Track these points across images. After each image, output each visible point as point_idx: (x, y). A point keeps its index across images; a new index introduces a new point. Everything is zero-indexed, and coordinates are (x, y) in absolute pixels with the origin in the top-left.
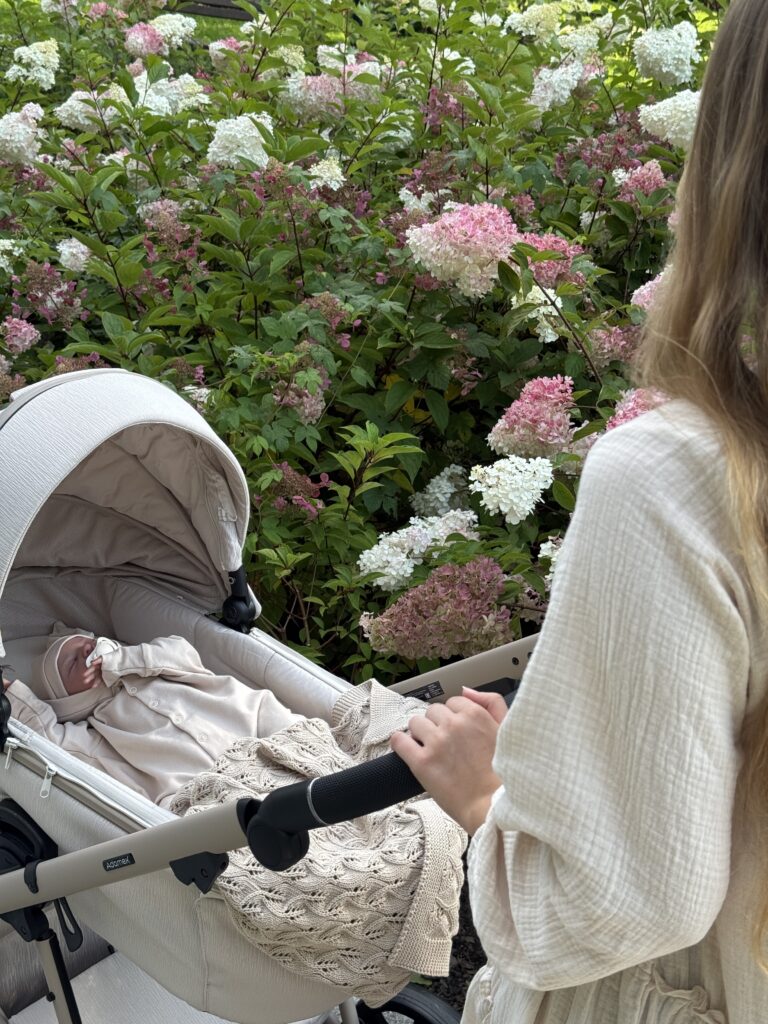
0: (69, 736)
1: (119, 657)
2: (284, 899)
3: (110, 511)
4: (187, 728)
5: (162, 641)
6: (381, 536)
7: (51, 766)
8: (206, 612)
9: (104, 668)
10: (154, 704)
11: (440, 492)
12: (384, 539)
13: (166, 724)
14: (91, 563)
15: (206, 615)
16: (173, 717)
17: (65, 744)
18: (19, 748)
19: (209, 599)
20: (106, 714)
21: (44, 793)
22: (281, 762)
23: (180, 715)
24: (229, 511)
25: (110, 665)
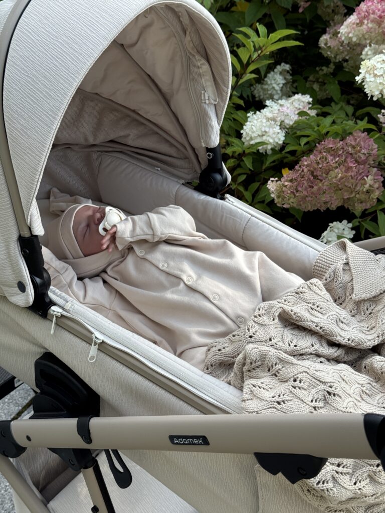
0: (89, 293)
1: (129, 225)
2: (351, 471)
3: (96, 96)
4: (200, 288)
5: (163, 210)
6: (249, 115)
7: (97, 334)
8: (183, 181)
9: (118, 235)
10: (163, 266)
11: (275, 83)
12: (252, 117)
13: (179, 284)
14: (82, 141)
15: (183, 184)
16: (185, 278)
17: (88, 299)
18: (62, 316)
19: (183, 170)
20: (118, 272)
21: (92, 358)
22: (300, 323)
23: (190, 276)
24: (211, 95)
25: (124, 232)
